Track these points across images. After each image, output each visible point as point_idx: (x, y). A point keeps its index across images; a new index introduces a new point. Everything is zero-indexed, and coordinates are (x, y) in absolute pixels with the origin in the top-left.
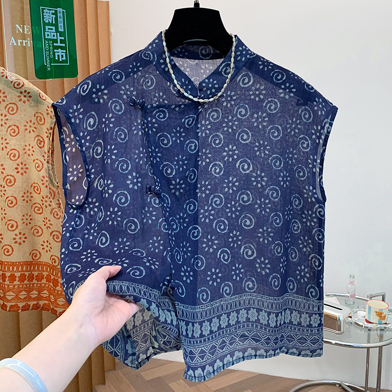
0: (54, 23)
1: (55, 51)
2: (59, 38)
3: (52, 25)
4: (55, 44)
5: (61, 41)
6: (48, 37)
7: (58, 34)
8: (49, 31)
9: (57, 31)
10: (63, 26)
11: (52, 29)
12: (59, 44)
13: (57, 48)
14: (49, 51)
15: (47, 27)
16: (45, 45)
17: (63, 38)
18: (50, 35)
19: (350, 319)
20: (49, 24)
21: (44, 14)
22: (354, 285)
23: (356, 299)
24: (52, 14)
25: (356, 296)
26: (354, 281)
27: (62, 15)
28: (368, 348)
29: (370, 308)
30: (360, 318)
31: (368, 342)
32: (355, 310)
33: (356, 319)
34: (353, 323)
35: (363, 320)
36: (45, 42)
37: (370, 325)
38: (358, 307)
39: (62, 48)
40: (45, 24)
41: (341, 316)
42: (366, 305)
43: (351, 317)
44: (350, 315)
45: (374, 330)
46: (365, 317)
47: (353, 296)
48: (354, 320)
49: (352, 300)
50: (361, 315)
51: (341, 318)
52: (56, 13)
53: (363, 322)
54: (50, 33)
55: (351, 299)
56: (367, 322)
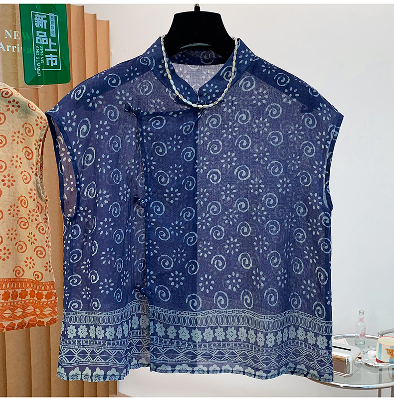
0: (45, 28)
1: (46, 56)
2: (51, 43)
3: (44, 30)
4: (46, 50)
5: (53, 47)
6: (39, 43)
7: (50, 39)
8: (40, 36)
9: (48, 36)
10: (55, 32)
11: (44, 35)
12: (51, 50)
13: (49, 53)
14: (40, 56)
15: (38, 32)
16: (35, 50)
17: (55, 44)
18: (41, 41)
19: (360, 360)
20: (40, 29)
21: (35, 19)
22: (363, 322)
23: (366, 339)
24: (44, 19)
25: (366, 336)
26: (363, 318)
27: (54, 20)
28: (380, 389)
29: (380, 345)
30: (371, 358)
31: (380, 383)
32: (365, 350)
33: (366, 360)
34: (363, 364)
35: (373, 360)
36: (35, 47)
37: (380, 365)
38: (369, 347)
39: (54, 53)
40: (36, 29)
41: (350, 357)
42: (376, 343)
43: (360, 358)
44: (359, 356)
45: (385, 369)
46: (375, 357)
47: (363, 335)
48: (364, 360)
49: (362, 340)
50: (371, 356)
51: (350, 360)
52: (47, 18)
53: (373, 362)
54: (41, 39)
55: (361, 338)
56: (377, 362)
